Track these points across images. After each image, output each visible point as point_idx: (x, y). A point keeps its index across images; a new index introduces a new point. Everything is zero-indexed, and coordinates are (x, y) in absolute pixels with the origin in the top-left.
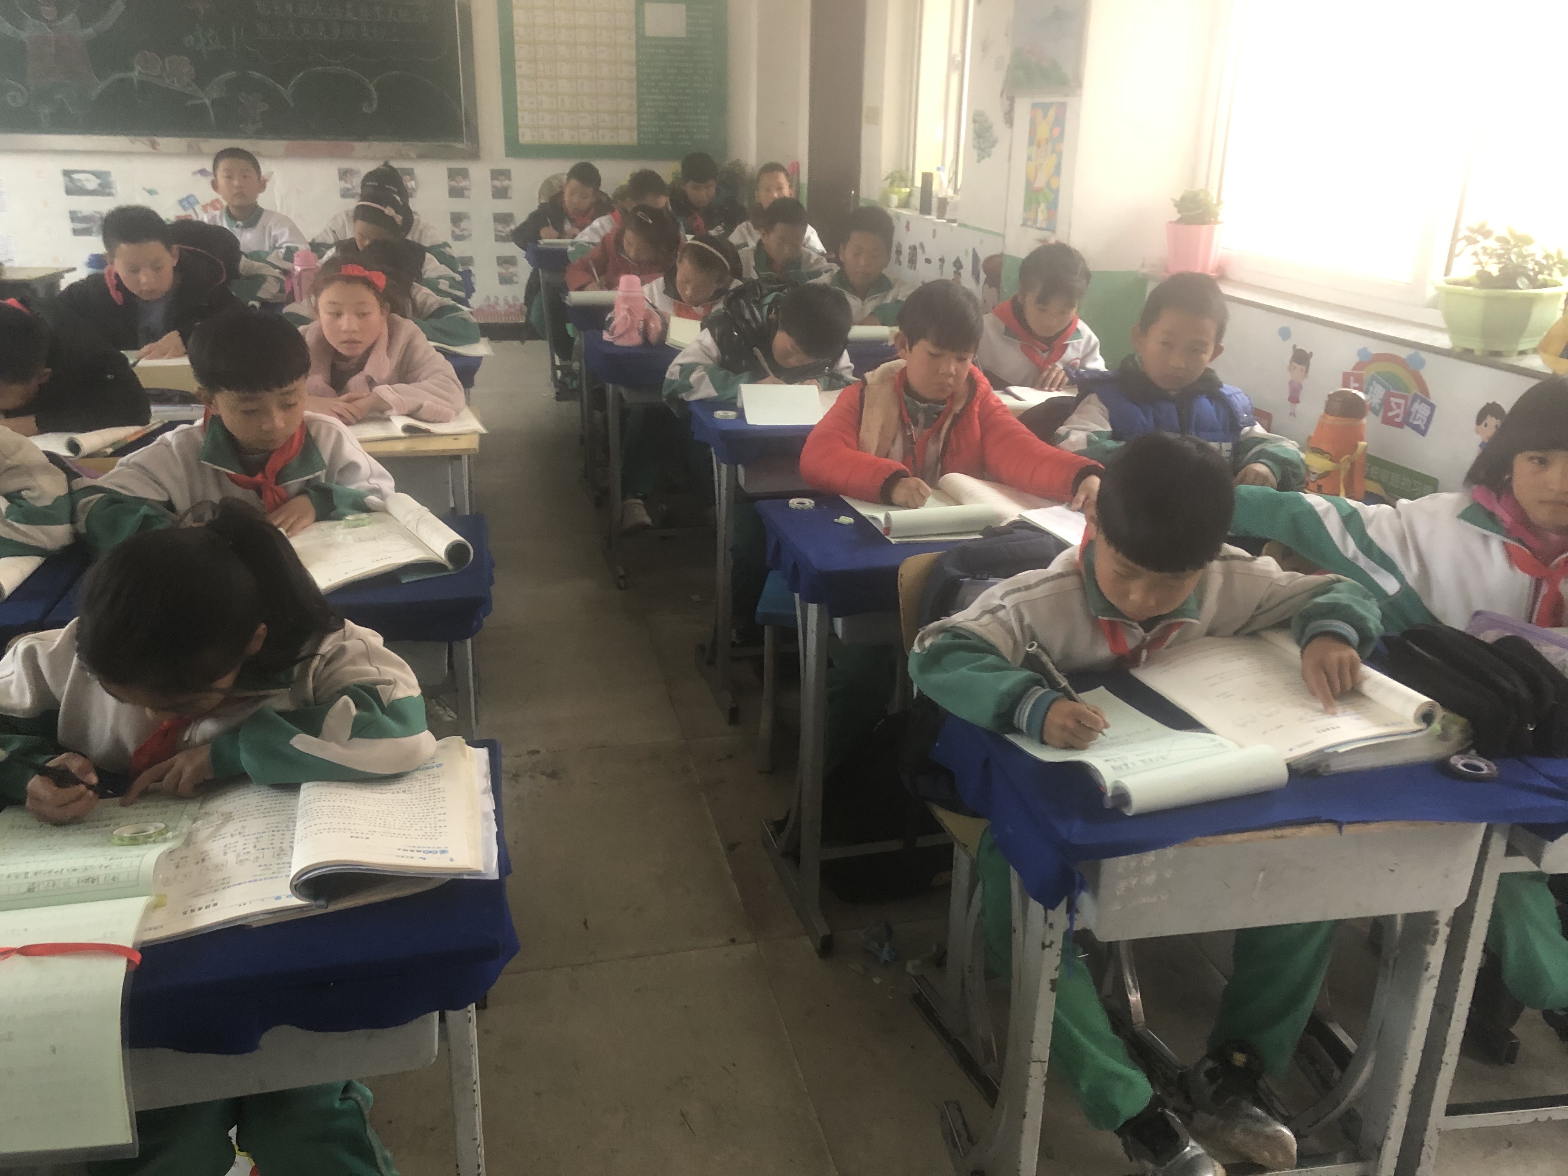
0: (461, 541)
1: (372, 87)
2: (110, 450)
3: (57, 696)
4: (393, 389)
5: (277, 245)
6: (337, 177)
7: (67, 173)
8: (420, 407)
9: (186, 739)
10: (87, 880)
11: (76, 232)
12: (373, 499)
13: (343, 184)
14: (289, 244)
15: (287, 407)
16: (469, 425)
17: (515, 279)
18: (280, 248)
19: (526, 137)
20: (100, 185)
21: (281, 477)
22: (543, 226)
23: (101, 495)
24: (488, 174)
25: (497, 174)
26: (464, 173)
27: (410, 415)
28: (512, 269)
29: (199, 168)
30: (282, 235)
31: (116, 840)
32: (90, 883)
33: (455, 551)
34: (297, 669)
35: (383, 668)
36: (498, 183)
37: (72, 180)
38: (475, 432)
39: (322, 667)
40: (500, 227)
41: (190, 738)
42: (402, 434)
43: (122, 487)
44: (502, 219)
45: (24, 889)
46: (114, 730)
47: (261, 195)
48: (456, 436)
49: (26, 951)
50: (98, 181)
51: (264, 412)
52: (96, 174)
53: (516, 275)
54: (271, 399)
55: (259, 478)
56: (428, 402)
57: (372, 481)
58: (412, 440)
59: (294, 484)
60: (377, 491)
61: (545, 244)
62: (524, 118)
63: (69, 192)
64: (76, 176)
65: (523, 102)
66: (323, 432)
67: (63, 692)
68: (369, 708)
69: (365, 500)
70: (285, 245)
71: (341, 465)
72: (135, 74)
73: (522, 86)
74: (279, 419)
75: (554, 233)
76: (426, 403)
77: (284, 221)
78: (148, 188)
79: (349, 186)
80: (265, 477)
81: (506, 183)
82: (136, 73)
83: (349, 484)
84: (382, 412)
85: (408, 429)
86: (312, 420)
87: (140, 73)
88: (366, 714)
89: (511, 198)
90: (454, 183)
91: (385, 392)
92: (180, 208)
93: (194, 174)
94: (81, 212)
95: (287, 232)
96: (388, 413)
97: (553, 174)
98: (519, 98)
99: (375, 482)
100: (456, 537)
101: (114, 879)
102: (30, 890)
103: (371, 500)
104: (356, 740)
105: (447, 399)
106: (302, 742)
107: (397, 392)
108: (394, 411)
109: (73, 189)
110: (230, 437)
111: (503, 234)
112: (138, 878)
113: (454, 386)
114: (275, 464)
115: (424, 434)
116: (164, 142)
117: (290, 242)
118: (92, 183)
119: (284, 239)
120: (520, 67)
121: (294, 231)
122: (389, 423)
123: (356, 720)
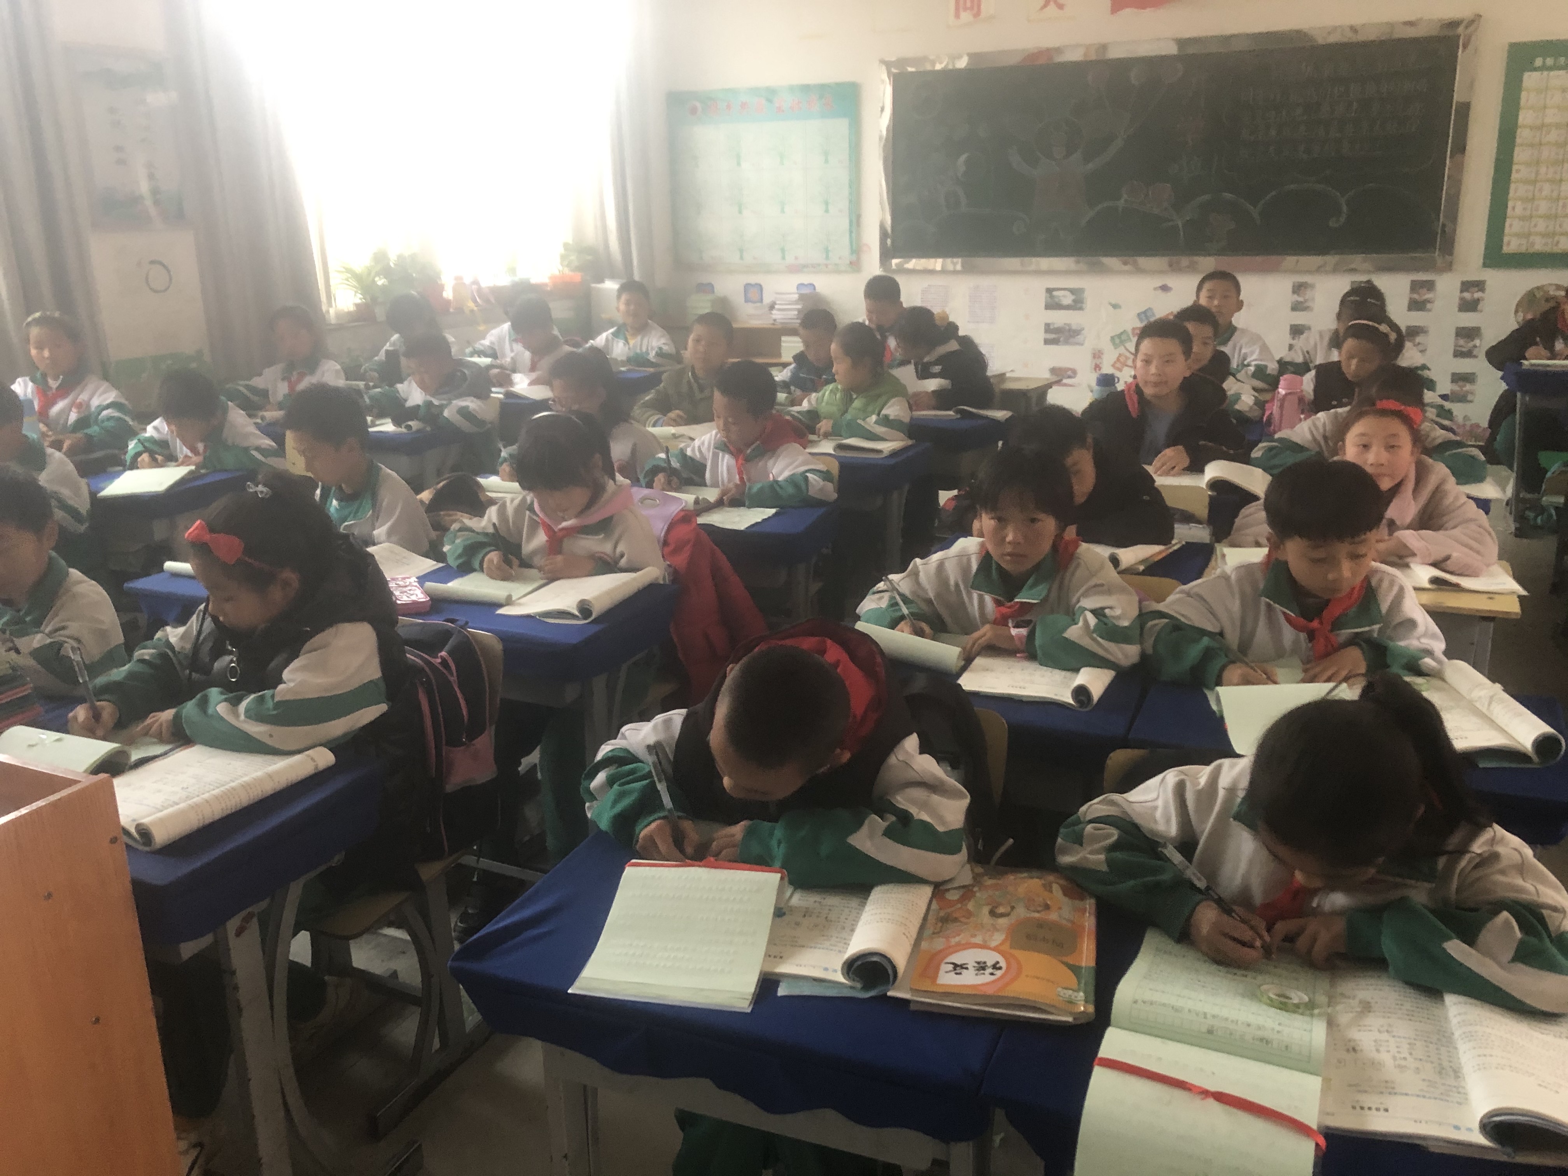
0: (1553, 734)
1: (1343, 201)
2: (1142, 568)
3: (1198, 831)
4: (1418, 534)
5: (1246, 363)
6: (1290, 290)
7: (1049, 291)
8: (1448, 558)
9: (1314, 905)
10: (1262, 1040)
11: (1047, 342)
12: (1428, 661)
13: (1296, 298)
14: (1260, 363)
15: (1355, 557)
16: (1504, 584)
17: (1469, 398)
18: (1249, 365)
19: (1512, 245)
20: (1074, 301)
21: (1337, 625)
22: (1531, 346)
23: (1167, 620)
24: (1459, 285)
25: (1466, 286)
26: (1430, 286)
27: (1435, 565)
28: (1468, 387)
29: (1160, 284)
30: (1252, 353)
31: (1265, 999)
32: (1265, 1044)
33: (1544, 744)
34: (1442, 862)
35: (1540, 887)
36: (1467, 295)
37: (1052, 297)
38: (1513, 593)
39: (1470, 868)
40: (1462, 342)
41: (1318, 906)
42: (1427, 585)
43: (1183, 615)
44: (1468, 333)
45: (1204, 1029)
46: (1246, 877)
47: (1236, 315)
48: (1491, 595)
49: (1221, 1098)
50: (1073, 297)
51: (1331, 562)
52: (1072, 291)
53: (1472, 393)
54: (1343, 549)
55: (1315, 624)
56: (1458, 554)
57: (1423, 640)
58: (1439, 593)
59: (1346, 633)
60: (1429, 653)
61: (1532, 365)
62: (1512, 226)
63: (1048, 307)
64: (1055, 293)
65: (1515, 207)
66: (1385, 584)
67: (1206, 828)
68: (1537, 934)
69: (1420, 662)
70: (1253, 363)
71: (1398, 620)
72: (1121, 203)
73: (1517, 191)
74: (1346, 569)
75: (1544, 352)
76: (1455, 555)
77: (1257, 339)
78: (1113, 302)
79: (1301, 299)
80: (1321, 623)
81: (1477, 295)
82: (1122, 201)
83: (1400, 640)
84: (1401, 557)
85: (1435, 581)
86: (1376, 571)
87: (1126, 201)
88: (1533, 940)
89: (1481, 311)
90: (1415, 296)
91: (1410, 537)
92: (1137, 320)
93: (1155, 289)
94: (1054, 324)
95: (1257, 351)
96: (1409, 560)
97: (1539, 284)
98: (1510, 204)
99: (1426, 643)
100: (1547, 729)
101: (1287, 1047)
102: (1210, 1032)
103: (1427, 664)
104: (1520, 966)
105: (1478, 552)
106: (1455, 948)
107: (1423, 539)
108: (1417, 559)
109: (1053, 305)
110: (1292, 581)
111: (1464, 349)
112: (1310, 1053)
113: (1488, 539)
114: (1333, 612)
115: (1450, 588)
116: (1142, 261)
117: (1261, 360)
118: (1068, 299)
119: (1254, 357)
120: (1518, 171)
121: (1265, 349)
122: (1409, 571)
123: (1521, 942)
